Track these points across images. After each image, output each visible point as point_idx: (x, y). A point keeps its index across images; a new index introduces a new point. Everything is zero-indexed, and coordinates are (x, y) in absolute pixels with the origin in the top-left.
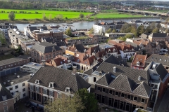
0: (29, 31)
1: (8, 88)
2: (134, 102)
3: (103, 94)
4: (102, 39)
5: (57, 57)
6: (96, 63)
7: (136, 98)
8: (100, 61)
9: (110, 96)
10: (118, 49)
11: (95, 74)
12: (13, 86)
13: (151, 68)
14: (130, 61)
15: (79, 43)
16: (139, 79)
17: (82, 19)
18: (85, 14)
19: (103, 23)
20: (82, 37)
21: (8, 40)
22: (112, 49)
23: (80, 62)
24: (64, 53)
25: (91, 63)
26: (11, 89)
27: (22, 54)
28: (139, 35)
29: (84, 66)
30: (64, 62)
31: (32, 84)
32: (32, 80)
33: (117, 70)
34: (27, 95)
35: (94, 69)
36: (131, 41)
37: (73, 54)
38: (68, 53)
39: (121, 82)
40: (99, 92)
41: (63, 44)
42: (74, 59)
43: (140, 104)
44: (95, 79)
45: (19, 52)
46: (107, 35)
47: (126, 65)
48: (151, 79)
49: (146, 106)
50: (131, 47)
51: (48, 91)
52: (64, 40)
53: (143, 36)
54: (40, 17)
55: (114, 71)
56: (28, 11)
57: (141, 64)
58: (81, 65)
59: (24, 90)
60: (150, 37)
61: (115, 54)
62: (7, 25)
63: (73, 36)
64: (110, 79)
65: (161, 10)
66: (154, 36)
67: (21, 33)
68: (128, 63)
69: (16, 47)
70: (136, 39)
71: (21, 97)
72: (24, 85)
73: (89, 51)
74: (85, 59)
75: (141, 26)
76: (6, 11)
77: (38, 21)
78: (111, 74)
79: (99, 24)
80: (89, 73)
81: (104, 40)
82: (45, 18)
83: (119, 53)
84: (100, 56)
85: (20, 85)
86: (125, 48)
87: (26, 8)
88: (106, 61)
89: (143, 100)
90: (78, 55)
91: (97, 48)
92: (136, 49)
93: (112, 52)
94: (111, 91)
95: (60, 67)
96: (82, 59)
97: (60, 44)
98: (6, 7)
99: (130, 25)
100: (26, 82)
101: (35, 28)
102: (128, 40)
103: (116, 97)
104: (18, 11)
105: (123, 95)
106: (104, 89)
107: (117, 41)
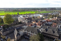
0: (23, 17)
1: (19, 33)
2: (54, 37)
3: (45, 34)
5: (31, 24)
6: (42, 26)
7: (55, 36)
8: (43, 25)
9: (47, 35)
11: (42, 29)
12: (20, 32)
15: (36, 20)
16: (55, 30)
17: (36, 13)
19: (42, 14)
20: (37, 18)
21: (18, 20)
23: (37, 25)
25: (40, 26)
26: (20, 33)
27: (22, 23)
28: (53, 17)
29: (38, 26)
30: (33, 25)
31: (25, 31)
32: (25, 30)
33: (48, 27)
34: (24, 34)
35: (42, 27)
36: (51, 19)
38: (34, 23)
39: (50, 31)
40: (43, 34)
45: (21, 23)
46: (44, 17)
47: (50, 26)
48: (59, 30)
49: (58, 38)
50: (51, 21)
51: (29, 33)
52: (32, 19)
54: (25, 13)
55: (48, 28)
56: (22, 12)
57: (55, 26)
58: (37, 26)
59: (23, 33)
60: (56, 18)
62: (17, 16)
63: (34, 18)
65: (58, 10)
66: (57, 17)
67: (21, 18)
68: (51, 26)
69: (20, 22)
70: (52, 19)
71: (22, 35)
72: (23, 32)
73: (39, 22)
74: (38, 24)
75: (53, 15)
76: (17, 12)
77: (25, 14)
78: (47, 29)
79: (41, 15)
80: (40, 28)
81: (43, 19)
82: (26, 14)
84: (43, 23)
85: (22, 32)
86: (50, 21)
87: (22, 11)
88: (45, 25)
89: (57, 36)
90: (36, 23)
92: (53, 21)
93: (46, 22)
94: (47, 34)
95: (32, 27)
98: (17, 11)
99: (50, 15)
100: (23, 31)
101: (24, 16)
102: (50, 19)
103: (49, 36)
104: (19, 12)
105: (51, 35)
106: (45, 33)
107: (47, 19)
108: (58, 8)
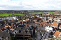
4: (16, 21)
5: (2, 28)
6: (15, 28)
7: (27, 35)
8: (17, 27)
9: (21, 36)
10: (21, 23)
11: (15, 31)
13: (30, 26)
14: (25, 26)
15: (9, 23)
16: (28, 30)
17: (9, 16)
18: (10, 15)
20: (10, 21)
22: (19, 23)
23: (10, 28)
24: (5, 27)
28: (26, 19)
29: (12, 29)
30: (5, 30)
33: (22, 29)
36: (24, 21)
37: (8, 26)
38: (6, 26)
39: (23, 32)
40: (17, 36)
41: (4, 24)
42: (8, 28)
43: (29, 37)
44: (16, 33)
46: (18, 20)
49: (30, 37)
50: (25, 22)
52: (4, 23)
53: (27, 19)
55: (21, 29)
57: (27, 26)
58: (11, 29)
60: (29, 19)
61: (21, 25)
63: (7, 21)
64: (20, 32)
66: (30, 19)
68: (24, 26)
70: (25, 20)
74: (12, 27)
75: (26, 17)
78: (20, 30)
79: (15, 17)
81: (17, 21)
83: (22, 24)
86: (23, 22)
88: (18, 27)
89: (29, 35)
90: (9, 27)
91: (15, 24)
92: (26, 22)
94: (21, 35)
96: (11, 27)
97: (3, 24)
99: (23, 17)
102: (23, 20)
103: (22, 36)
105: (24, 35)
107: (20, 21)
108: (30, 11)
